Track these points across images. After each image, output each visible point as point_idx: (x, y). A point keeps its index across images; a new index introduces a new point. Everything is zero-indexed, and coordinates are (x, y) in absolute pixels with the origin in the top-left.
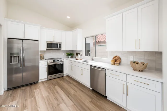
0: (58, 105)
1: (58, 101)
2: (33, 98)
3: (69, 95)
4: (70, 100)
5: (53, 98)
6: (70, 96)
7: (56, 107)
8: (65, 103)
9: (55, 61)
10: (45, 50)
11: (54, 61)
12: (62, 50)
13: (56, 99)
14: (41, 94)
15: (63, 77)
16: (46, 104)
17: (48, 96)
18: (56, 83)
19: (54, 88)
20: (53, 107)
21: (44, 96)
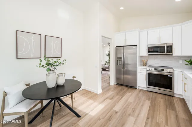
0: (129, 115)
1: (133, 112)
2: (121, 97)
3: (150, 118)
4: (145, 123)
5: (133, 107)
6: (150, 120)
7: (125, 115)
8: (136, 120)
9: (158, 70)
10: (147, 55)
11: (156, 69)
12: (173, 55)
13: (133, 110)
14: (128, 98)
15: (173, 96)
16: (123, 107)
17: (131, 103)
18: (152, 98)
19: (145, 101)
20: (124, 112)
21: (128, 101)
